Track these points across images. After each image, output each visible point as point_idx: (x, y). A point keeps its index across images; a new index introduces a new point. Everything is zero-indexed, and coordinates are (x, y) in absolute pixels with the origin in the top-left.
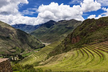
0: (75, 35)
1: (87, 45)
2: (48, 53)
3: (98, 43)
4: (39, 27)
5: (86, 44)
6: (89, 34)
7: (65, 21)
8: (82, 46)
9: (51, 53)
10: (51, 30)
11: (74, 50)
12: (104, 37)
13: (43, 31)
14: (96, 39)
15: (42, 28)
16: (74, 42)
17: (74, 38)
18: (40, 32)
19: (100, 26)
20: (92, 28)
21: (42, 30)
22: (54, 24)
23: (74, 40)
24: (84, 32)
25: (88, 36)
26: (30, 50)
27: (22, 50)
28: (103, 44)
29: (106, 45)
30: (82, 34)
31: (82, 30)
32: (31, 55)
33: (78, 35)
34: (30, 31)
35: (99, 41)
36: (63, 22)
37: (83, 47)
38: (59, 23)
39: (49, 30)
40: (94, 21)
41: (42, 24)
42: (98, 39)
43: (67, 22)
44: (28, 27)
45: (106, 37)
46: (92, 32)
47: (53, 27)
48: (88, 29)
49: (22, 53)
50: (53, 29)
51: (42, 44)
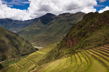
0: (71, 36)
1: (82, 50)
2: (37, 62)
3: (95, 47)
4: (30, 23)
5: (81, 48)
6: (88, 34)
7: (69, 15)
8: (76, 51)
9: (40, 61)
10: (48, 28)
11: (65, 57)
12: (104, 39)
13: (36, 29)
14: (94, 42)
15: (35, 25)
16: (69, 45)
17: (70, 40)
18: (32, 30)
19: (103, 22)
20: (93, 25)
21: (35, 27)
22: (52, 19)
23: (69, 43)
24: (83, 31)
25: (87, 36)
26: (14, 57)
27: (3, 57)
28: (101, 48)
29: (102, 51)
30: (80, 34)
31: (81, 28)
32: (12, 65)
33: (75, 36)
34: (18, 29)
35: (97, 44)
36: (66, 16)
37: (77, 53)
38: (60, 18)
39: (45, 28)
40: (97, 15)
41: (36, 19)
42: (96, 41)
43: (72, 15)
44: (15, 23)
45: (106, 39)
46: (93, 31)
47: (51, 23)
48: (88, 27)
49: (2, 60)
50: (50, 26)
51: (34, 48)
